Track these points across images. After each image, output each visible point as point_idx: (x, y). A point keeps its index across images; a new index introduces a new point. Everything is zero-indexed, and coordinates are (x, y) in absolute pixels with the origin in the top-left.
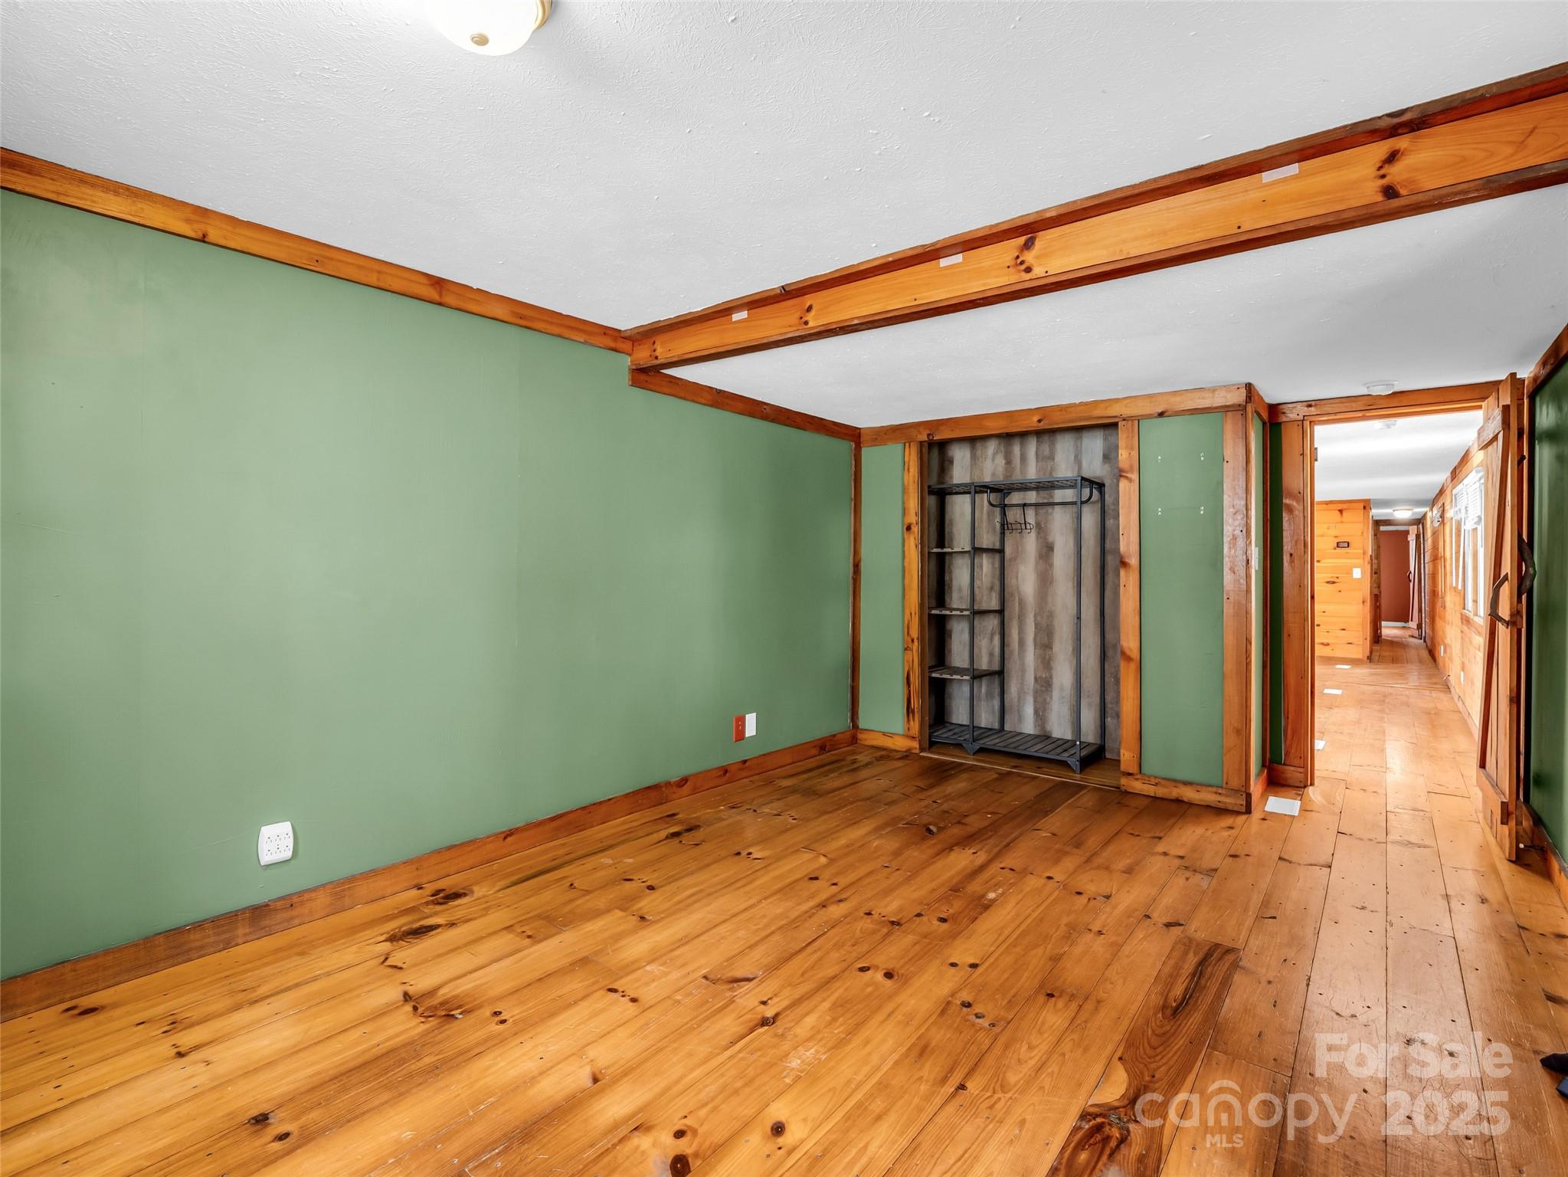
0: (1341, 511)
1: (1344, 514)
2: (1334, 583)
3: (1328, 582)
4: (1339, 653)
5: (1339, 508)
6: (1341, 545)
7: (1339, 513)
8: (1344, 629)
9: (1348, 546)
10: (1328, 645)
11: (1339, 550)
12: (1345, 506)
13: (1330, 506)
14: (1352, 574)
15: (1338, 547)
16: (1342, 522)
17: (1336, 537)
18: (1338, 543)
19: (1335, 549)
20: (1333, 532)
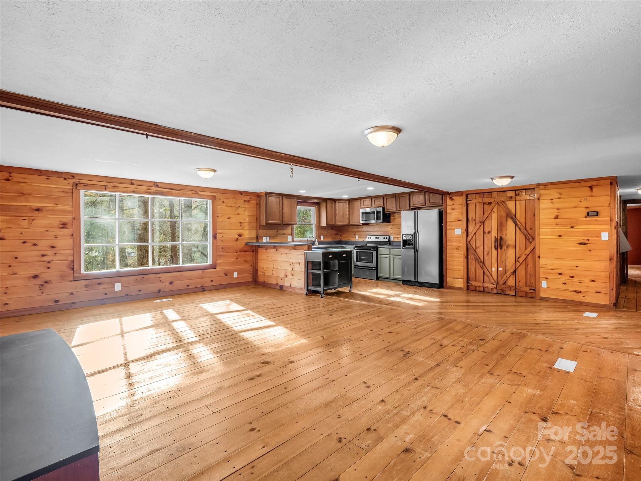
0: (591, 188)
1: (594, 189)
2: (585, 244)
3: (580, 244)
4: (589, 299)
5: (589, 185)
6: (590, 214)
7: (589, 189)
8: (594, 281)
9: (597, 215)
10: (580, 292)
11: (589, 219)
12: (594, 183)
13: (583, 184)
14: (600, 237)
15: (588, 215)
16: (592, 196)
17: (587, 208)
18: (588, 213)
19: (586, 217)
20: (584, 204)
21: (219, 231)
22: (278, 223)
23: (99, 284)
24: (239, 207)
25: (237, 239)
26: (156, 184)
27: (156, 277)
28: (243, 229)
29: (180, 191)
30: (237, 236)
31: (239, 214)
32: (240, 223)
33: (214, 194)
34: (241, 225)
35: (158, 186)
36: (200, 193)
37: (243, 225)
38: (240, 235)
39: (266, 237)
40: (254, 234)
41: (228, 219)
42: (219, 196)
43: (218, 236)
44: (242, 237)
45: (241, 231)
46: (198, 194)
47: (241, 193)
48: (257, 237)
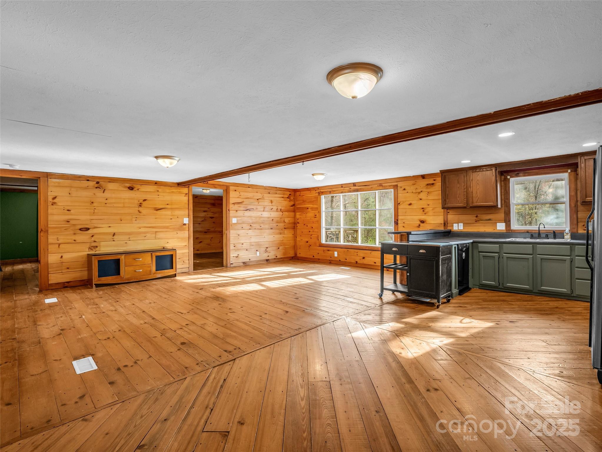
21: (400, 217)
22: (462, 206)
23: (328, 250)
24: (421, 191)
25: (419, 225)
26: (354, 184)
27: (355, 252)
28: (426, 215)
29: (369, 186)
30: (419, 222)
31: (421, 199)
32: (423, 208)
33: (396, 184)
34: (423, 211)
35: (355, 186)
36: (383, 185)
37: (426, 211)
38: (422, 222)
39: (458, 223)
40: (440, 220)
41: (409, 205)
42: (400, 184)
43: (399, 222)
44: (425, 223)
45: (423, 218)
46: (382, 186)
47: (423, 177)
48: (445, 224)
